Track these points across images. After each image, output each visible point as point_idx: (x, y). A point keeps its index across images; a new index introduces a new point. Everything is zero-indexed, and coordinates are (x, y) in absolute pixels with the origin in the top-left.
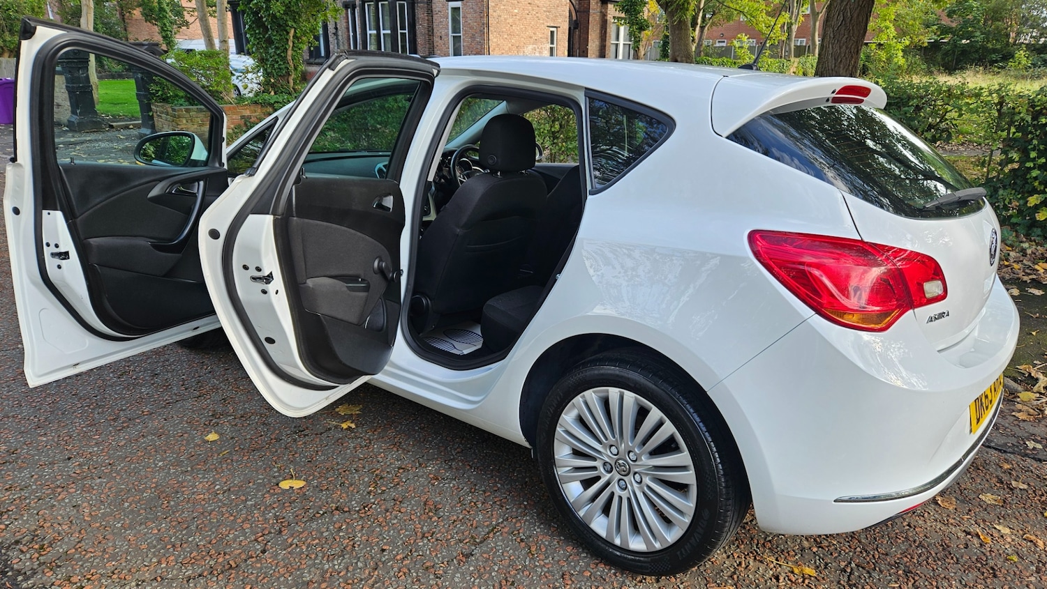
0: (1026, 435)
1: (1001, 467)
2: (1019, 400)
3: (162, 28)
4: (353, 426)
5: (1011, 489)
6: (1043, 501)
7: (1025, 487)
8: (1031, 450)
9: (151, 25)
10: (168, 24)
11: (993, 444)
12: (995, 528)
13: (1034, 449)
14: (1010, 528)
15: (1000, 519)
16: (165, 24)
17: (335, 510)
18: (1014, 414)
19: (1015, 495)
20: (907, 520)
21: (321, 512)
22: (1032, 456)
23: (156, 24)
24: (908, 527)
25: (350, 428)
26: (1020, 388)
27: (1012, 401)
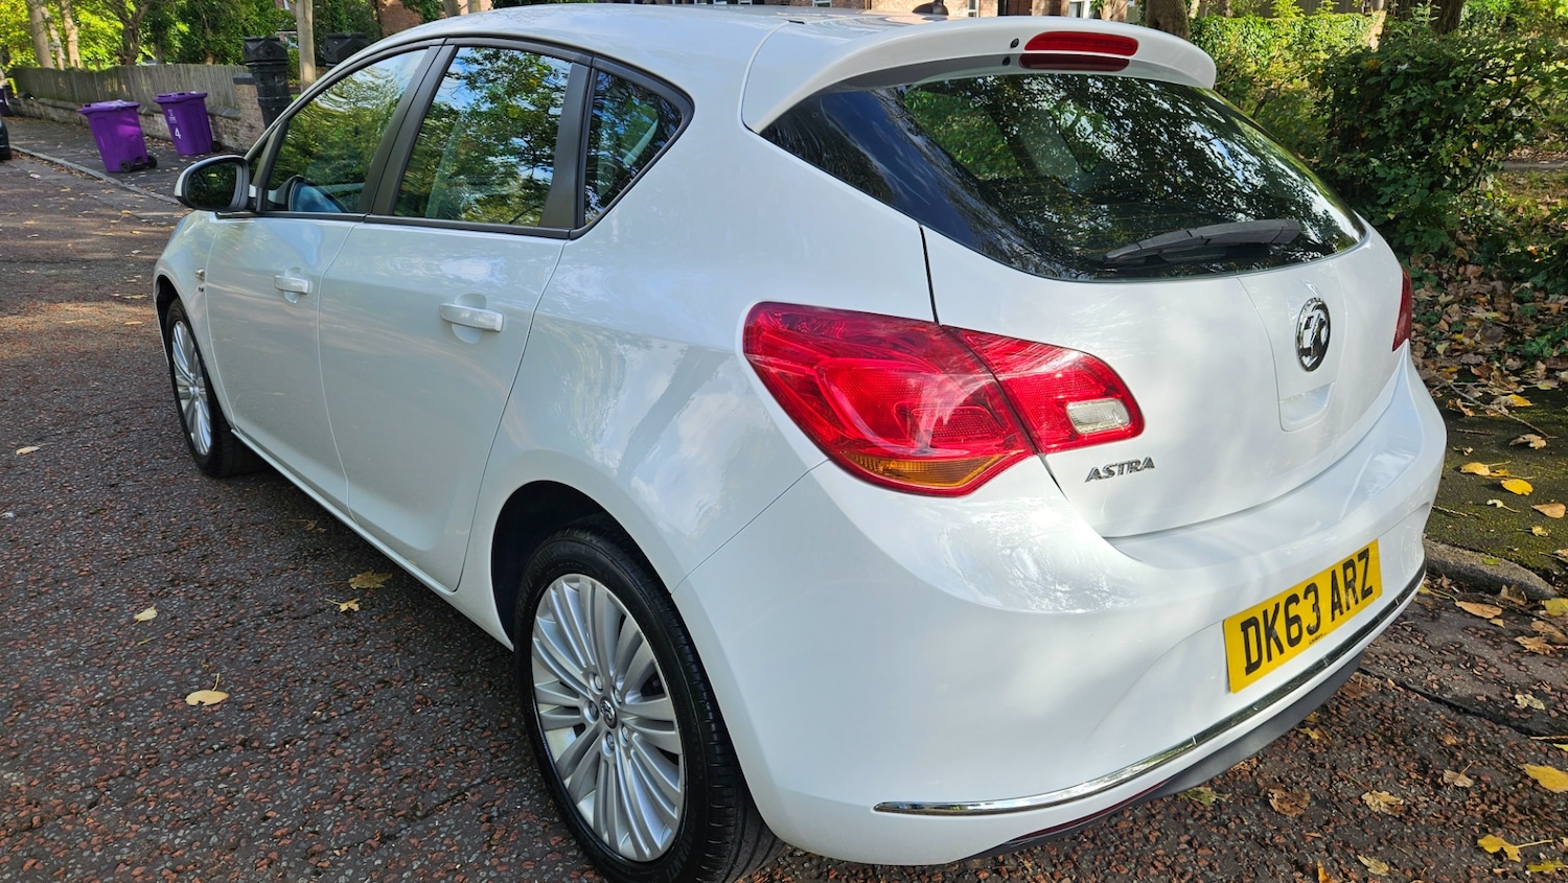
0: (1524, 680)
1: (1439, 741)
2: (1542, 612)
3: (425, 15)
4: (356, 607)
5: (1438, 787)
6: (1491, 815)
7: (1469, 783)
8: (1519, 712)
9: (411, 12)
10: (432, 10)
11: (1447, 696)
12: (1359, 862)
13: (1528, 709)
14: (1393, 864)
15: (1381, 844)
16: (428, 10)
17: (239, 744)
18: (1519, 639)
19: (1437, 799)
20: (1192, 832)
21: (216, 747)
22: (1516, 723)
23: (418, 11)
24: (1186, 846)
25: (350, 610)
26: (1550, 590)
27: (1528, 615)
